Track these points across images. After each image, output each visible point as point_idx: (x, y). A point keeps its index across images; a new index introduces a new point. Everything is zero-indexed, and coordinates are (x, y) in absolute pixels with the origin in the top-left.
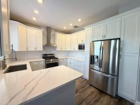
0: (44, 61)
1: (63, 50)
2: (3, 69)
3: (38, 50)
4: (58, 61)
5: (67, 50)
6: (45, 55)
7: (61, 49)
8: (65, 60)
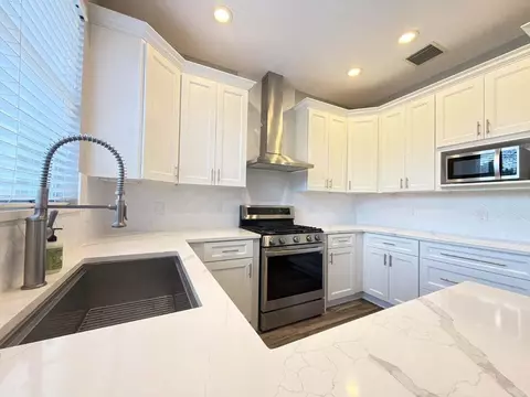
1: (337, 188)
2: (23, 288)
3: (227, 182)
4: (320, 248)
5: (356, 189)
6: (252, 211)
7: (329, 183)
8: (351, 242)
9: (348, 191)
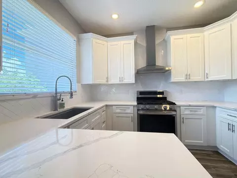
0: (134, 106)
4: (174, 113)
7: (188, 76)
9: (206, 80)
